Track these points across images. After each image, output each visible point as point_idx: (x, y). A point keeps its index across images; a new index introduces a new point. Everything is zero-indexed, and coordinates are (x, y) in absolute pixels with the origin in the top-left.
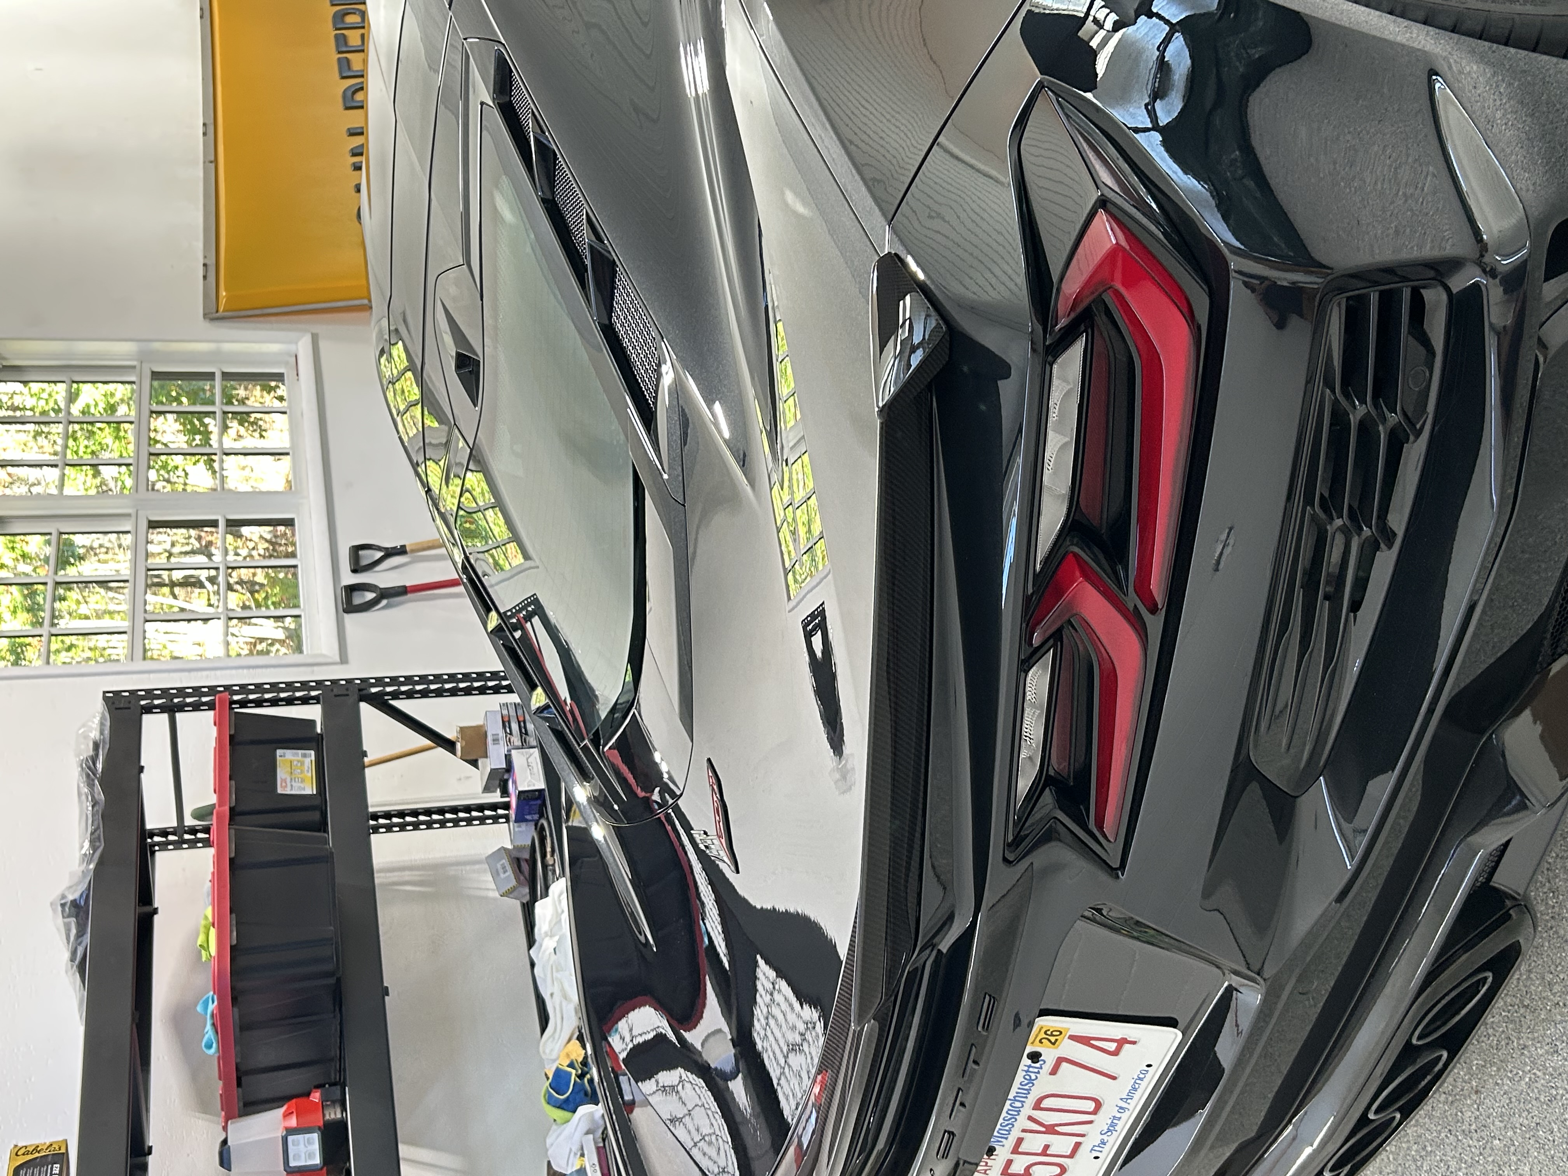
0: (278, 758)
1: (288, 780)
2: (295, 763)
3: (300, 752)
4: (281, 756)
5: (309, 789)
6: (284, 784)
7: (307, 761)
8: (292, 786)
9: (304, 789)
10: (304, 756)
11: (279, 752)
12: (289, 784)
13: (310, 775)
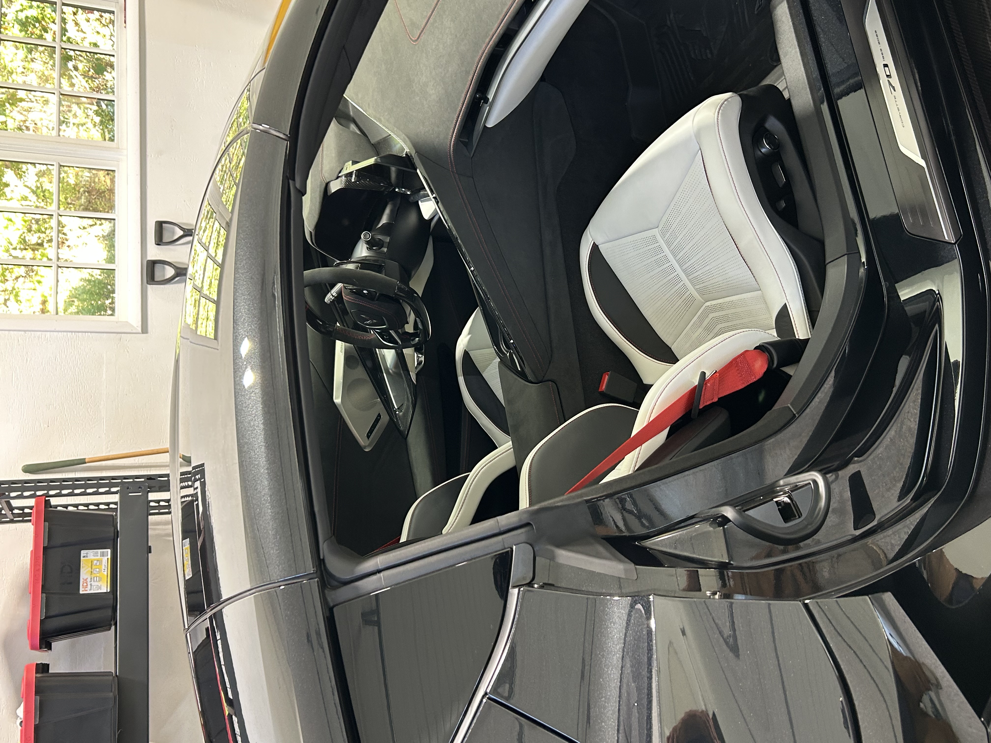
0: (82, 558)
1: (89, 580)
2: (95, 562)
3: (99, 551)
4: (84, 557)
5: (104, 587)
6: (85, 584)
7: (105, 559)
8: (91, 585)
9: (100, 588)
10: (103, 555)
11: (83, 553)
12: (89, 584)
13: (106, 573)
